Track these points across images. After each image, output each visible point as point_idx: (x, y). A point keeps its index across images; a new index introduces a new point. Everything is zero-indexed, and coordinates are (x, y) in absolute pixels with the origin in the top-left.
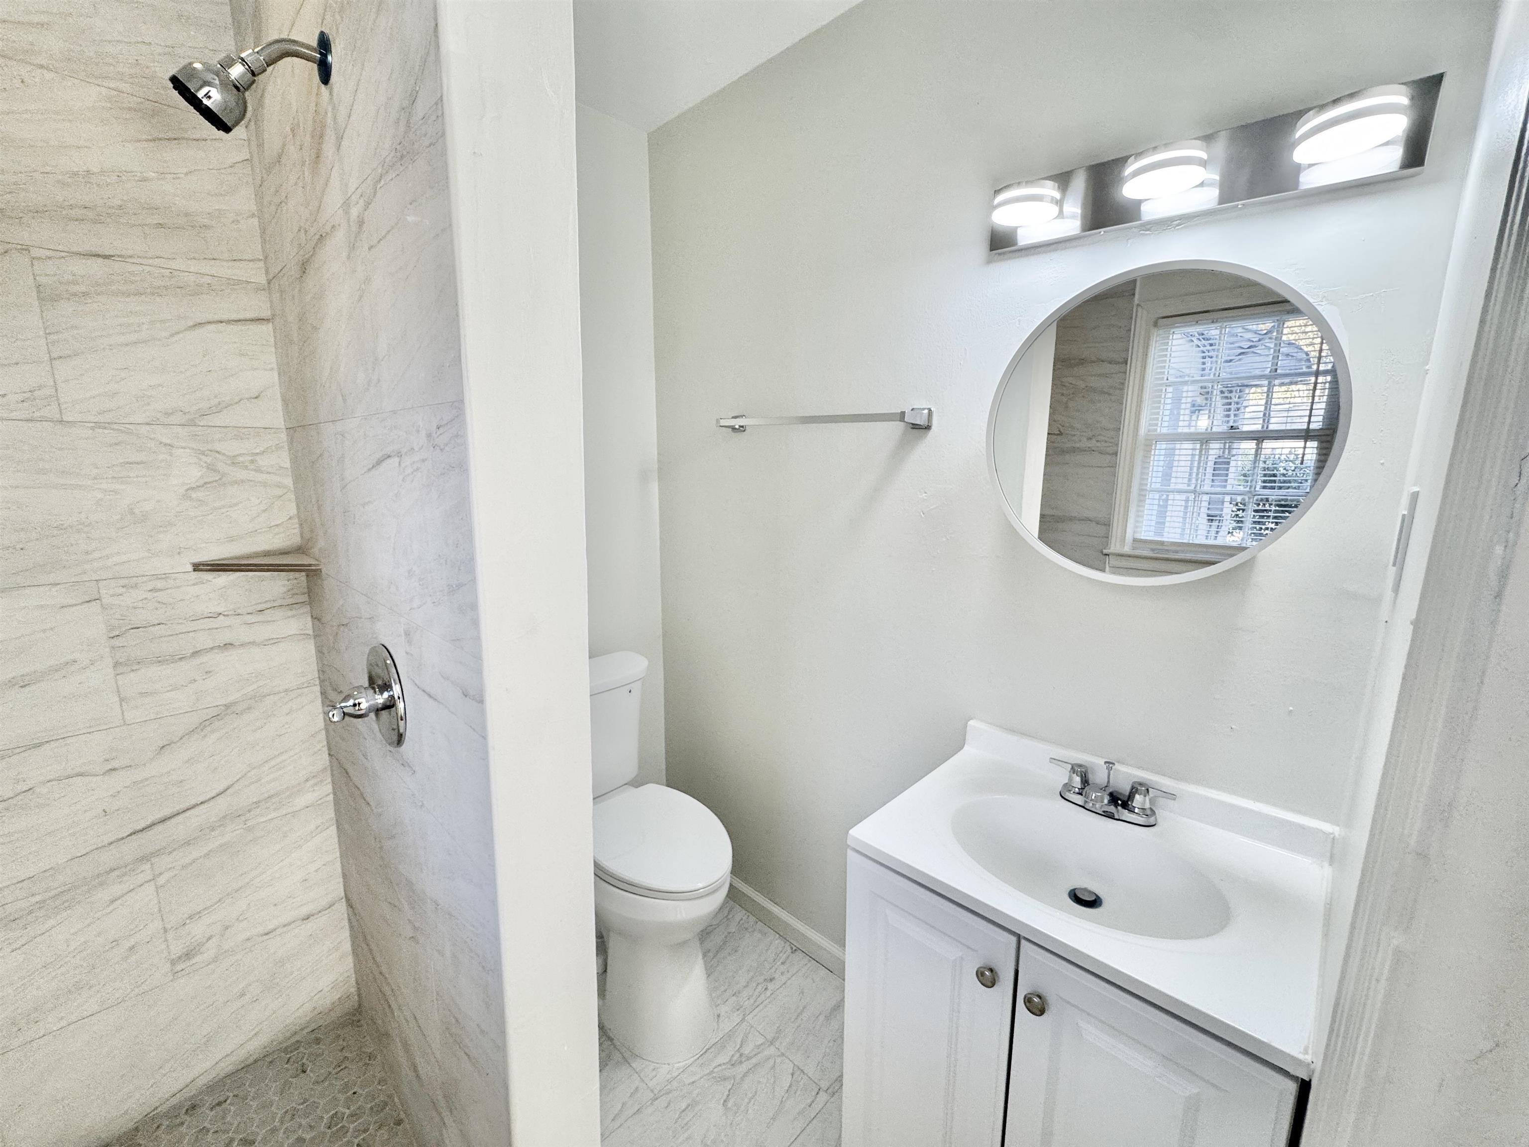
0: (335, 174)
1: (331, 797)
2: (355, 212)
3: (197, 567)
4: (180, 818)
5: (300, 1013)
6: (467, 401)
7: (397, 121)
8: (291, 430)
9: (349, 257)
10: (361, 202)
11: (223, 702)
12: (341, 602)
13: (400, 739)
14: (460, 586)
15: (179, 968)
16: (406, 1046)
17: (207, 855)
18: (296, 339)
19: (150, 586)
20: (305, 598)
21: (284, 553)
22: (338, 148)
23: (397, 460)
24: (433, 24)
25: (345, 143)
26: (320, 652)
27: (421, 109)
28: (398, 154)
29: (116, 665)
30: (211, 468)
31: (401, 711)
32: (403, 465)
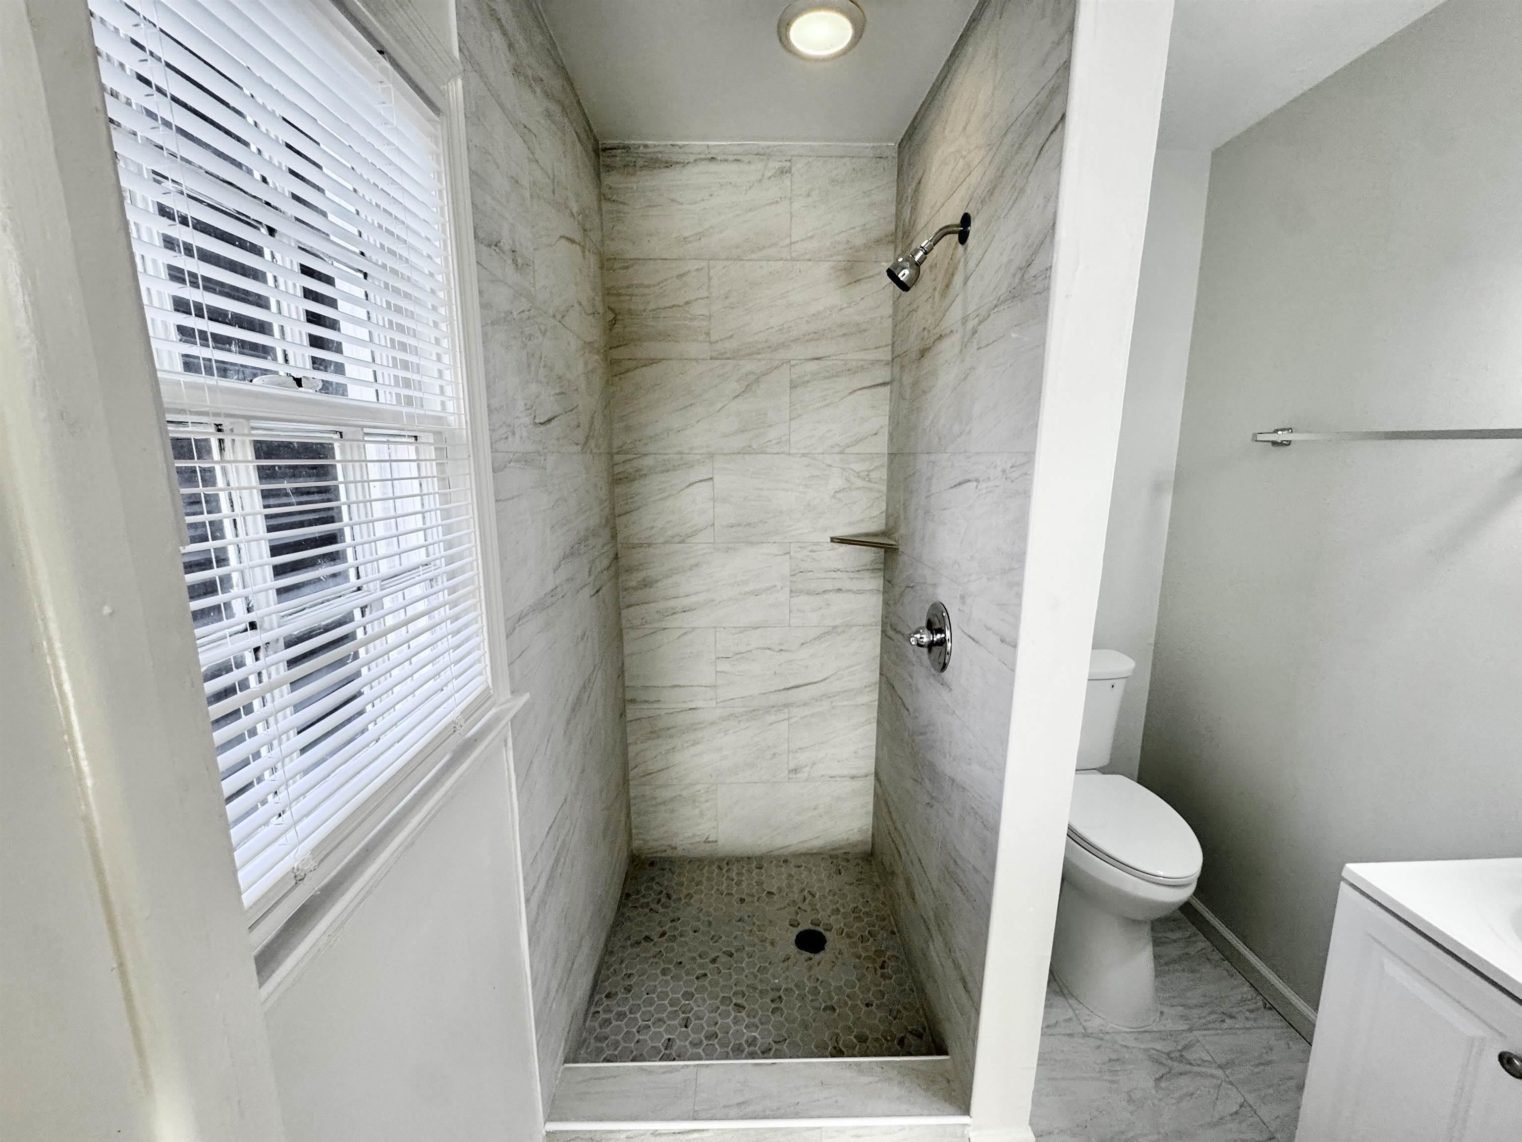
0: (959, 300)
1: (877, 703)
2: (971, 324)
3: (833, 540)
4: (804, 688)
5: (840, 837)
6: (1037, 453)
7: (1014, 275)
8: (892, 455)
9: (961, 351)
10: (977, 319)
11: (831, 624)
12: (911, 571)
13: (944, 666)
14: (1011, 569)
15: (791, 776)
16: (908, 882)
17: (812, 715)
18: (908, 396)
19: (810, 548)
20: (882, 566)
21: (875, 535)
22: (965, 283)
23: (975, 484)
24: (1052, 223)
25: (970, 283)
26: (886, 604)
27: (1033, 271)
28: (1011, 295)
29: (791, 591)
30: (848, 480)
31: (949, 649)
32: (979, 487)
